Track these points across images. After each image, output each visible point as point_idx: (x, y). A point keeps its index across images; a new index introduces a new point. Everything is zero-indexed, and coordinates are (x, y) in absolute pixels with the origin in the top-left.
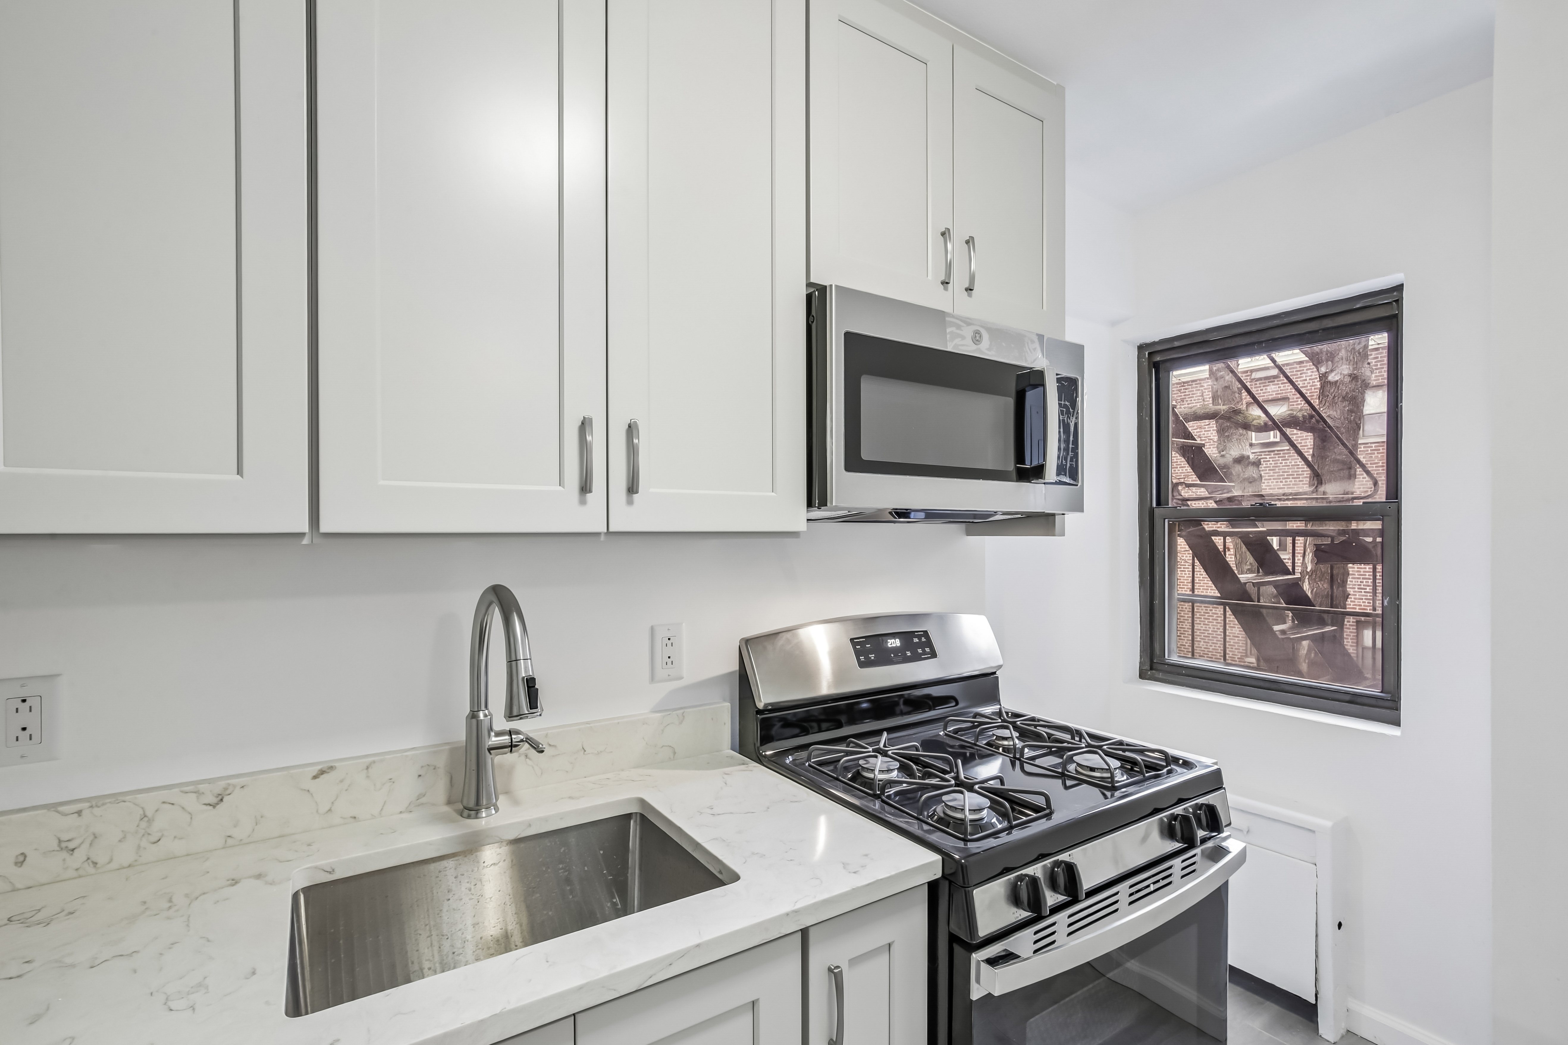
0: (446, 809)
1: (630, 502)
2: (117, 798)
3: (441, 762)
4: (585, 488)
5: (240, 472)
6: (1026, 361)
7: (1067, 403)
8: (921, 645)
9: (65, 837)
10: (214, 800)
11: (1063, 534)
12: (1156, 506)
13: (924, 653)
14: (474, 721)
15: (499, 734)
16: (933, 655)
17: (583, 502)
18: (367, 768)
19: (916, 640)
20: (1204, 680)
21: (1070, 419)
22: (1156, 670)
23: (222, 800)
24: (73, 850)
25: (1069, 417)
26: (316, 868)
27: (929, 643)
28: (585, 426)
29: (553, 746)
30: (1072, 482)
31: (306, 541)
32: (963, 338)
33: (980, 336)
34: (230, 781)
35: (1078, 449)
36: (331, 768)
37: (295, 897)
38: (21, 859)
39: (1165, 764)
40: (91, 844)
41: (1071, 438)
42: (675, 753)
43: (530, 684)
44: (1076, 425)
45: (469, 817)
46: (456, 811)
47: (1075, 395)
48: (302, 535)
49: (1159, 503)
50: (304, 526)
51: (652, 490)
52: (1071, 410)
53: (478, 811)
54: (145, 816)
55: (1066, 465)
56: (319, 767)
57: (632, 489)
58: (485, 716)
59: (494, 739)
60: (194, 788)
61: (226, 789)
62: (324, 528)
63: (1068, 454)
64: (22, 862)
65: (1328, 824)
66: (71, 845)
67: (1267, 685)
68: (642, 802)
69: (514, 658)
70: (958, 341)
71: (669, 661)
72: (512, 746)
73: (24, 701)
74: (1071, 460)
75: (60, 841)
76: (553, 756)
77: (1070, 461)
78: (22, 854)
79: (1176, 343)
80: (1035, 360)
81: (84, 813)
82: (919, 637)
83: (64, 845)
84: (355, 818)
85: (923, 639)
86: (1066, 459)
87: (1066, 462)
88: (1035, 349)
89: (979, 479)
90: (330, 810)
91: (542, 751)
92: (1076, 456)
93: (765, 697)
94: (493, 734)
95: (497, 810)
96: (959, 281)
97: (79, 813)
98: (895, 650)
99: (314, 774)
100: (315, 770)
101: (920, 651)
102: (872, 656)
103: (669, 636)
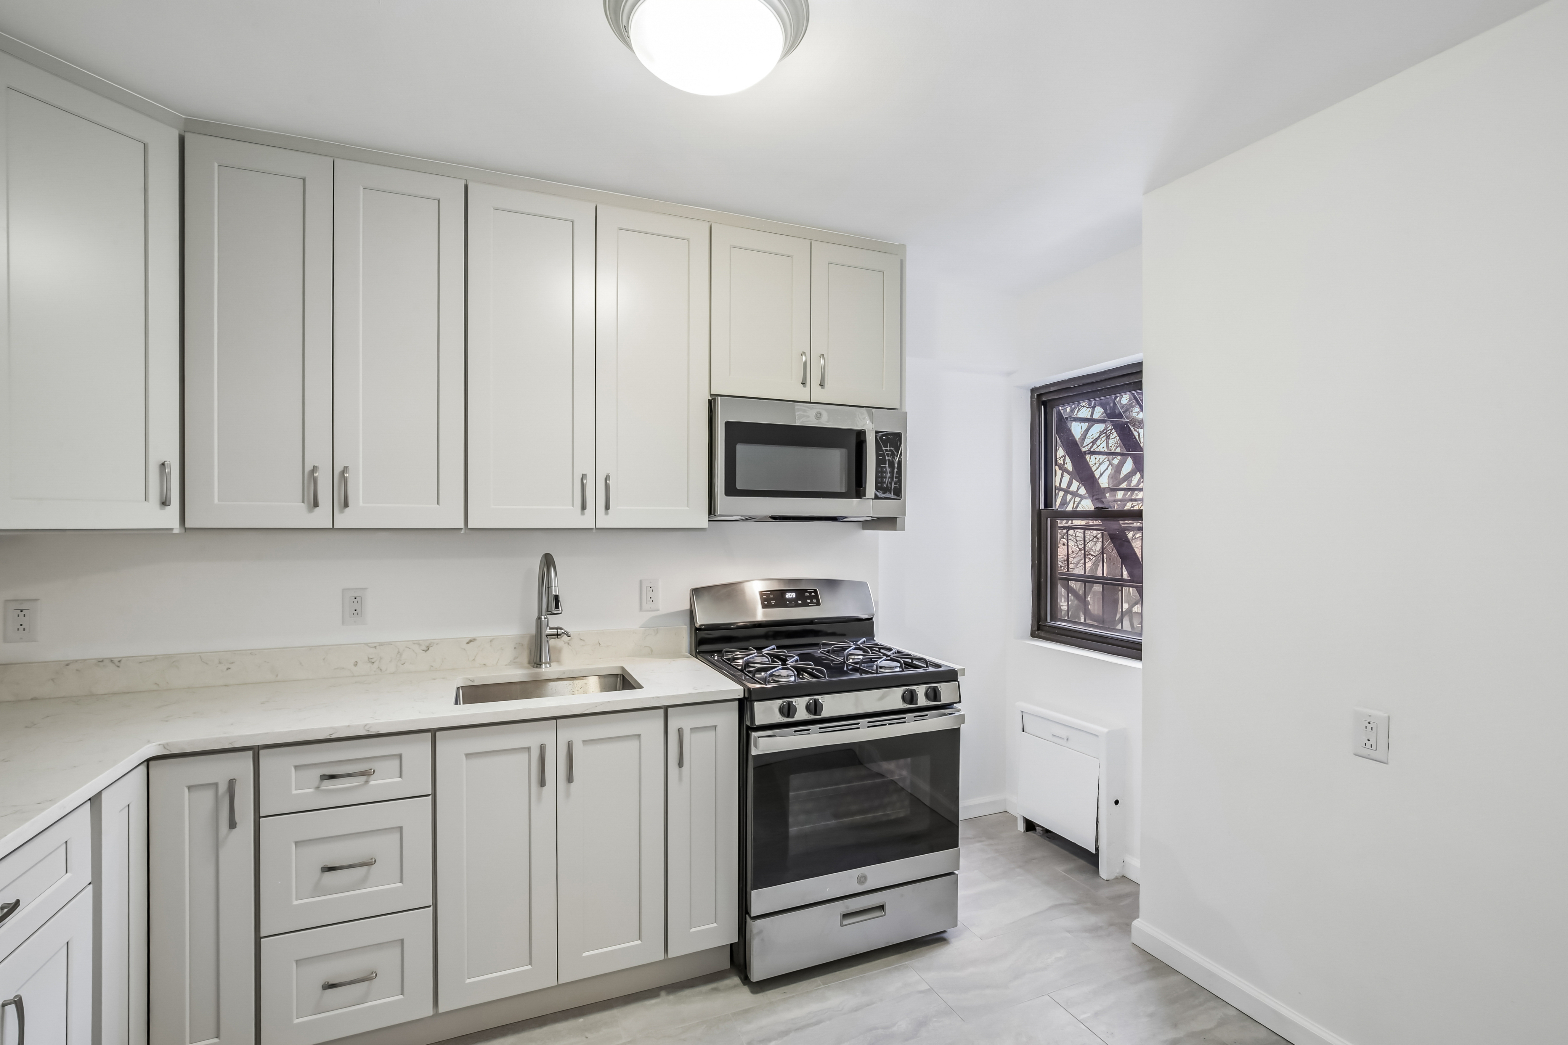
0: (528, 665)
1: (607, 514)
2: (389, 643)
3: (526, 642)
4: (584, 507)
5: (438, 503)
6: (857, 426)
7: (892, 449)
8: (811, 598)
9: (371, 657)
10: (425, 649)
11: (903, 529)
12: (1044, 508)
13: (812, 602)
14: (539, 620)
15: (551, 629)
16: (818, 604)
17: (583, 514)
18: (491, 641)
19: (807, 594)
20: (1066, 637)
21: (894, 458)
22: (1042, 630)
23: (428, 649)
24: (373, 663)
25: (893, 457)
26: (467, 678)
27: (816, 597)
28: (584, 477)
29: (583, 640)
30: (896, 497)
31: (463, 532)
32: (808, 417)
33: (821, 415)
34: (432, 641)
35: (901, 477)
36: (475, 639)
37: (458, 689)
38: (356, 663)
39: (925, 666)
40: (380, 661)
41: (896, 470)
42: (652, 651)
43: (557, 598)
44: (900, 463)
45: (537, 667)
46: (532, 666)
47: (899, 443)
48: (462, 529)
49: (1046, 506)
50: (462, 526)
51: (618, 508)
52: (895, 453)
53: (541, 665)
54: (399, 652)
55: (891, 487)
56: (469, 639)
57: (607, 507)
58: (545, 618)
59: (548, 630)
60: (418, 643)
61: (430, 644)
62: (470, 526)
63: (893, 480)
64: (356, 665)
65: (1105, 730)
66: (373, 661)
67: (1100, 639)
68: (623, 669)
69: (550, 586)
70: (803, 419)
71: (651, 600)
72: (557, 635)
73: (355, 598)
74: (896, 483)
75: (369, 658)
76: (583, 645)
77: (895, 485)
78: (356, 662)
79: (1051, 388)
80: (864, 425)
81: (377, 647)
82: (810, 593)
83: (370, 660)
84: (485, 665)
85: (813, 594)
86: (891, 484)
87: (891, 485)
88: (864, 419)
89: (820, 498)
90: (474, 660)
91: (570, 636)
92: (900, 482)
93: (700, 621)
94: (548, 628)
95: (550, 666)
96: (815, 380)
97: (375, 647)
98: (790, 600)
99: (467, 641)
100: (468, 640)
101: (809, 601)
102: (773, 602)
103: (651, 586)
